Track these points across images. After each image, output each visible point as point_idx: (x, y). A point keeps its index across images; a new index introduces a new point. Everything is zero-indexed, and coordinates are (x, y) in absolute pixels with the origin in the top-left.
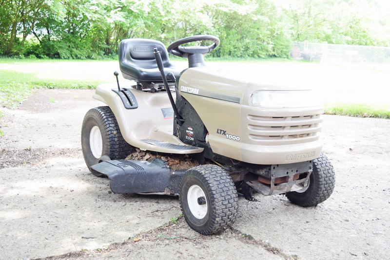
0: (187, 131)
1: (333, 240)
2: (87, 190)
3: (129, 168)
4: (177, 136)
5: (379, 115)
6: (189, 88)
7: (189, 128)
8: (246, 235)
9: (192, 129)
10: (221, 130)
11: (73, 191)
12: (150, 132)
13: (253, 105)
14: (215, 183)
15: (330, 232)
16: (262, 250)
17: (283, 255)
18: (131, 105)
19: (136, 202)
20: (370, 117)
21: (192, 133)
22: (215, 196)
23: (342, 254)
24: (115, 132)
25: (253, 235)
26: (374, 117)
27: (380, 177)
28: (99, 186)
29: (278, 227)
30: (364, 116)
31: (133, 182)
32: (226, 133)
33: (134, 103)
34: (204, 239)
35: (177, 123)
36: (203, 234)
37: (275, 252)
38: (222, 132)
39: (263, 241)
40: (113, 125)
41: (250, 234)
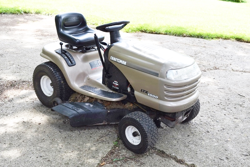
0: (113, 83)
1: (207, 149)
2: (48, 121)
3: (81, 111)
4: (106, 85)
5: (193, 36)
6: (118, 59)
7: (115, 81)
8: (160, 150)
9: (117, 82)
10: (144, 91)
11: (40, 123)
12: (85, 80)
13: (168, 79)
14: (147, 127)
15: (203, 143)
16: (174, 162)
17: (186, 164)
18: (71, 63)
19: (85, 129)
20: (188, 37)
21: (117, 84)
22: (147, 135)
23: (216, 160)
24: (62, 82)
25: (165, 151)
26: (190, 37)
27: (213, 93)
28: (54, 116)
29: (175, 142)
30: (184, 36)
31: (84, 119)
32: (148, 93)
33: (73, 62)
34: (139, 157)
35: (106, 77)
36: (137, 153)
37: (182, 162)
38: (145, 92)
39: (172, 155)
40: (60, 77)
41: (162, 150)
